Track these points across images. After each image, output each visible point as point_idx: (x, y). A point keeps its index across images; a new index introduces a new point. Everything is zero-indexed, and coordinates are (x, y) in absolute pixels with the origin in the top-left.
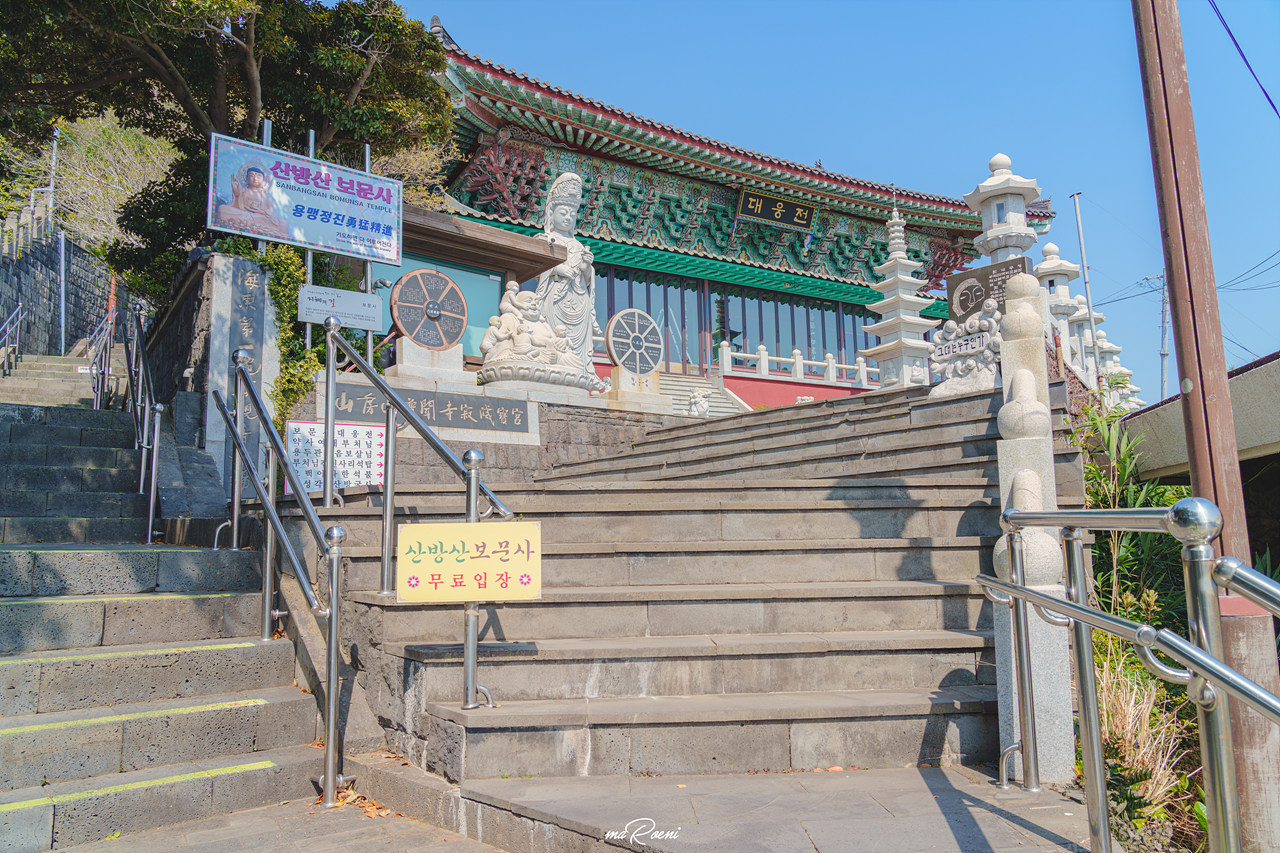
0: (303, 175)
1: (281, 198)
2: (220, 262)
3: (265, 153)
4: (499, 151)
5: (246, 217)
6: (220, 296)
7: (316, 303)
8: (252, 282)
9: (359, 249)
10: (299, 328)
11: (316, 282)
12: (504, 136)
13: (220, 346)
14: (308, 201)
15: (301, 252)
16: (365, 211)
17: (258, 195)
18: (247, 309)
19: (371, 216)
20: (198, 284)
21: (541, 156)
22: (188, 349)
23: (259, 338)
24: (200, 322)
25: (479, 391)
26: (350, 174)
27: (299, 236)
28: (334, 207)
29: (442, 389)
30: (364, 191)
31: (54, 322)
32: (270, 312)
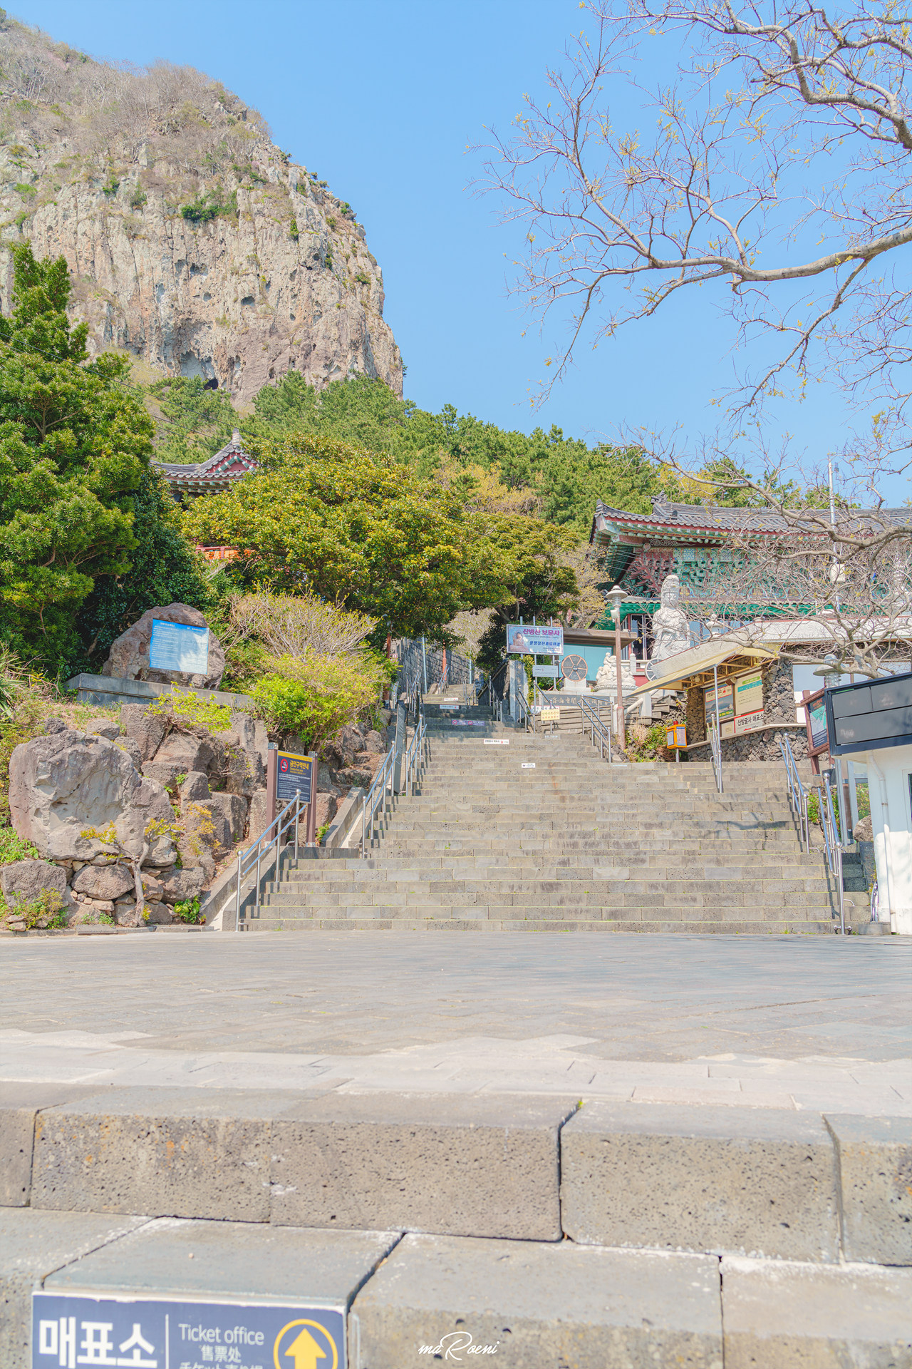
0: (532, 632)
1: (526, 640)
2: (511, 663)
3: (522, 626)
4: (645, 556)
5: (517, 647)
6: (512, 673)
7: (539, 671)
8: (520, 667)
9: (549, 652)
10: (533, 678)
11: (538, 663)
12: (647, 547)
13: (513, 687)
14: (534, 639)
15: (532, 656)
16: (551, 640)
17: (520, 640)
18: (519, 675)
19: (553, 640)
20: (505, 668)
21: (671, 554)
22: (503, 687)
23: (522, 683)
24: (506, 680)
25: (591, 694)
26: (546, 628)
27: (531, 651)
28: (541, 640)
29: (578, 694)
30: (551, 633)
31: (422, 678)
32: (525, 675)
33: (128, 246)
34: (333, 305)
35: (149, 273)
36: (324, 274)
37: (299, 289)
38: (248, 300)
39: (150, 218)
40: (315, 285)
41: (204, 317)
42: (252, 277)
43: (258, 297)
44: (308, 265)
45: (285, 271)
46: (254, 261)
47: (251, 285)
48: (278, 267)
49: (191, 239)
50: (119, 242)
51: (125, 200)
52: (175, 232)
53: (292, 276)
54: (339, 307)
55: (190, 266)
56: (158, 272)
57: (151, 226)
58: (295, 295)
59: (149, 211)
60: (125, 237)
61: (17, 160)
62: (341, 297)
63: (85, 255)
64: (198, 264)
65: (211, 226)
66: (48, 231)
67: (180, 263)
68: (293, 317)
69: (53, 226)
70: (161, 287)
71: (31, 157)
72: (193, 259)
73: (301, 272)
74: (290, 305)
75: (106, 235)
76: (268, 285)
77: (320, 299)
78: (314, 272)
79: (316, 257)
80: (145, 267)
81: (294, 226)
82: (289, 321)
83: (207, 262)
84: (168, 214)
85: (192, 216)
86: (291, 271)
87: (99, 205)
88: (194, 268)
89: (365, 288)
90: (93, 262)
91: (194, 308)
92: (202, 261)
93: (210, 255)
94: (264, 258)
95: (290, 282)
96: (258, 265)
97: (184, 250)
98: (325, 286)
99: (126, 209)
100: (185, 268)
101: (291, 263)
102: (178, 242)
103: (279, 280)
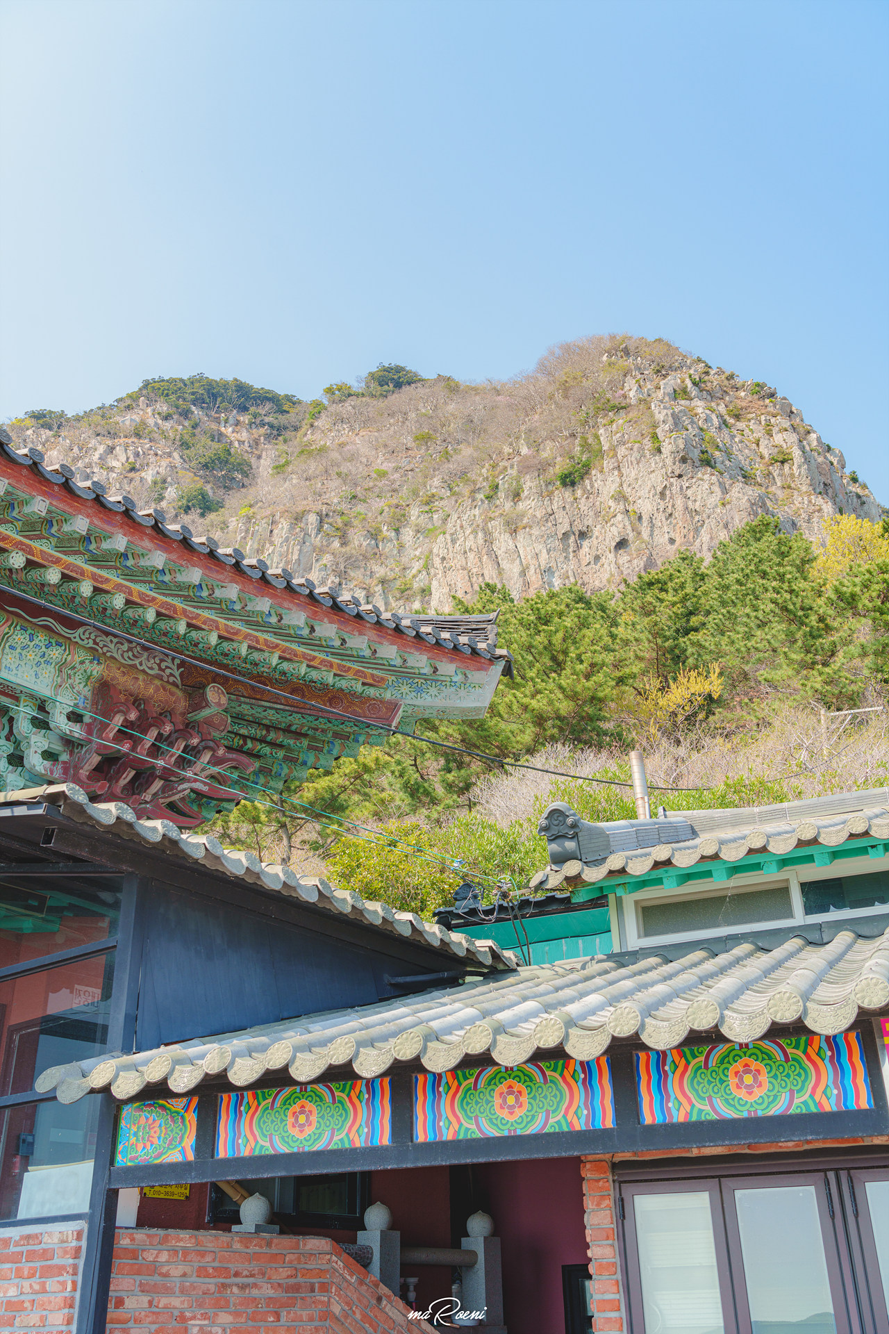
33: (511, 542)
34: (716, 506)
35: (534, 561)
36: (700, 475)
37: (673, 506)
38: (622, 544)
39: (530, 506)
40: (689, 493)
41: (597, 583)
42: (620, 517)
43: (631, 536)
44: (677, 473)
45: (653, 492)
46: (621, 497)
47: (621, 526)
48: (643, 492)
49: (572, 505)
50: (503, 543)
51: (507, 497)
52: (555, 507)
53: (662, 495)
54: (724, 505)
55: (577, 534)
56: (544, 556)
57: (531, 511)
58: (671, 515)
59: (526, 497)
60: (507, 535)
61: (427, 508)
62: (725, 491)
63: (474, 570)
64: (585, 529)
65: (587, 482)
66: (442, 563)
67: (566, 535)
68: (672, 541)
69: (446, 556)
70: (549, 571)
71: (442, 499)
72: (578, 526)
73: (671, 484)
74: (666, 529)
75: (489, 540)
76: (640, 518)
77: (697, 506)
78: (685, 478)
79: (684, 460)
80: (529, 557)
81: (655, 437)
82: (669, 547)
83: (590, 523)
84: (545, 494)
85: (569, 481)
86: (659, 489)
87: (481, 515)
88: (583, 535)
89: (786, 466)
90: (483, 575)
91: (586, 578)
92: (586, 524)
93: (591, 513)
94: (629, 490)
95: (662, 503)
96: (625, 499)
97: (567, 521)
98: (704, 487)
99: (508, 505)
100: (572, 539)
101: (658, 480)
102: (560, 515)
103: (646, 506)
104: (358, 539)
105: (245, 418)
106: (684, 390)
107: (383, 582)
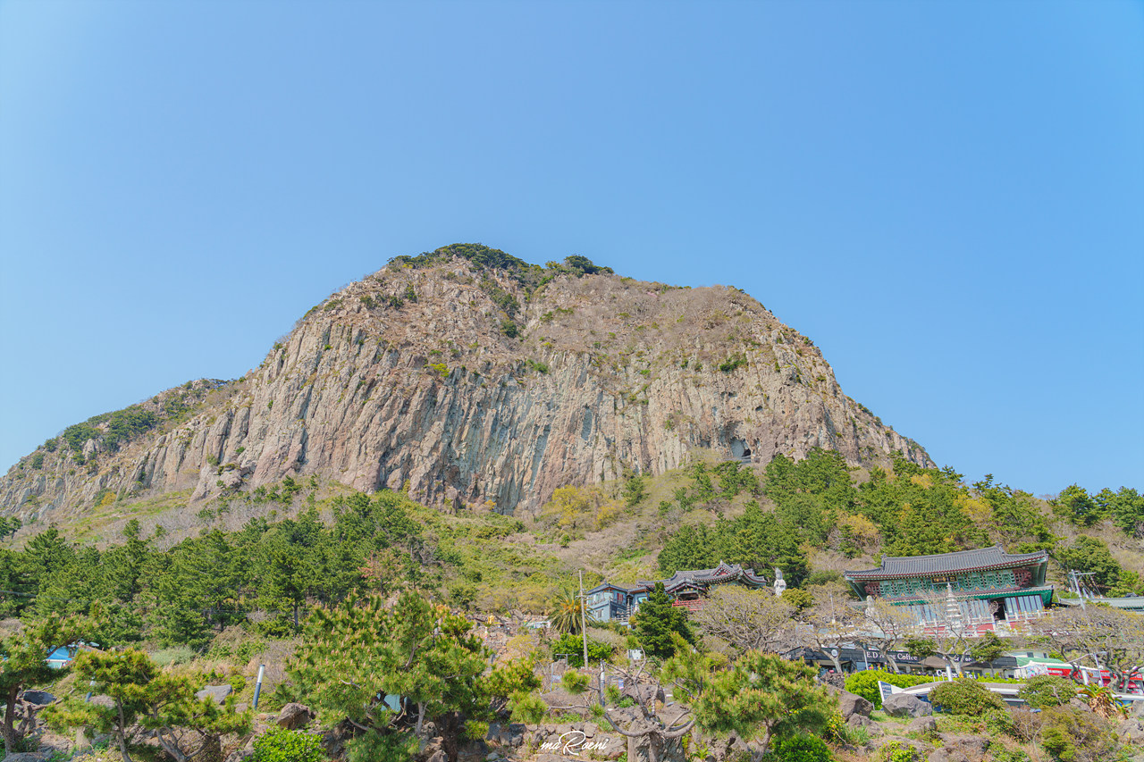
33: (696, 391)
35: (708, 402)
36: (797, 386)
37: (785, 397)
38: (759, 408)
39: (705, 375)
40: (793, 393)
41: (738, 419)
42: (759, 396)
43: (764, 406)
44: (788, 383)
45: (776, 389)
46: (759, 387)
47: (759, 400)
48: (772, 388)
49: (727, 380)
50: (692, 391)
51: (692, 368)
52: (718, 379)
53: (780, 391)
54: (808, 402)
55: (728, 394)
56: (712, 401)
57: (706, 379)
58: (783, 401)
59: (704, 372)
60: (694, 387)
61: (640, 358)
62: (808, 396)
63: (677, 400)
64: (732, 392)
65: (735, 372)
66: (658, 392)
67: (723, 393)
68: (783, 412)
69: (660, 389)
70: (715, 408)
71: (646, 355)
72: (729, 390)
73: (784, 388)
74: (781, 406)
75: (684, 388)
76: (768, 398)
77: (796, 400)
78: (791, 386)
79: (791, 379)
80: (706, 400)
81: (777, 365)
82: (782, 414)
83: (736, 390)
84: (713, 372)
85: (725, 369)
86: (779, 389)
87: (680, 374)
89: (823, 383)
90: (680, 403)
91: (733, 415)
92: (734, 390)
93: (737, 387)
94: (764, 385)
95: (779, 394)
96: (761, 389)
97: (724, 386)
98: (798, 392)
99: (693, 373)
100: (726, 395)
101: (778, 384)
102: (720, 383)
103: (773, 395)
104: (608, 369)
105: (506, 274)
106: (780, 339)
107: (622, 394)
